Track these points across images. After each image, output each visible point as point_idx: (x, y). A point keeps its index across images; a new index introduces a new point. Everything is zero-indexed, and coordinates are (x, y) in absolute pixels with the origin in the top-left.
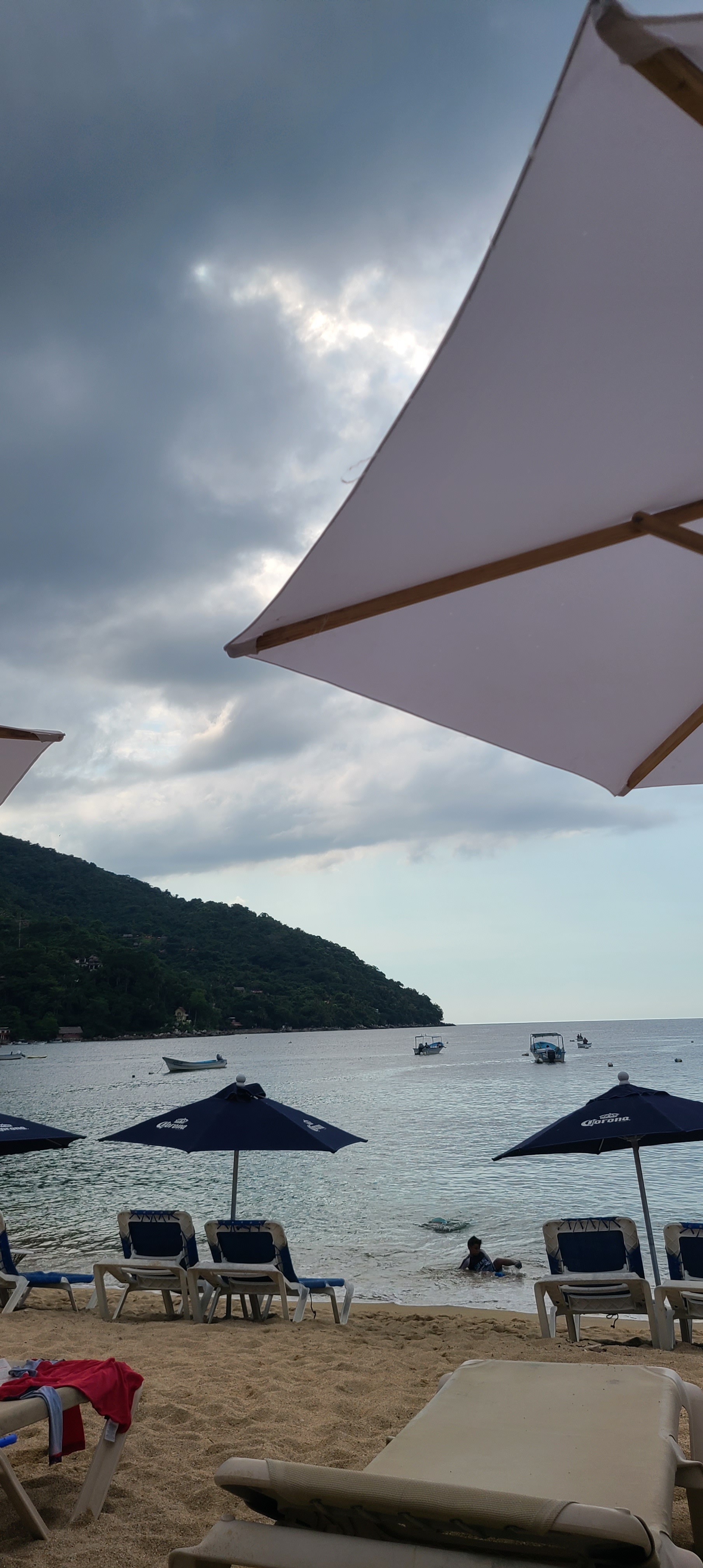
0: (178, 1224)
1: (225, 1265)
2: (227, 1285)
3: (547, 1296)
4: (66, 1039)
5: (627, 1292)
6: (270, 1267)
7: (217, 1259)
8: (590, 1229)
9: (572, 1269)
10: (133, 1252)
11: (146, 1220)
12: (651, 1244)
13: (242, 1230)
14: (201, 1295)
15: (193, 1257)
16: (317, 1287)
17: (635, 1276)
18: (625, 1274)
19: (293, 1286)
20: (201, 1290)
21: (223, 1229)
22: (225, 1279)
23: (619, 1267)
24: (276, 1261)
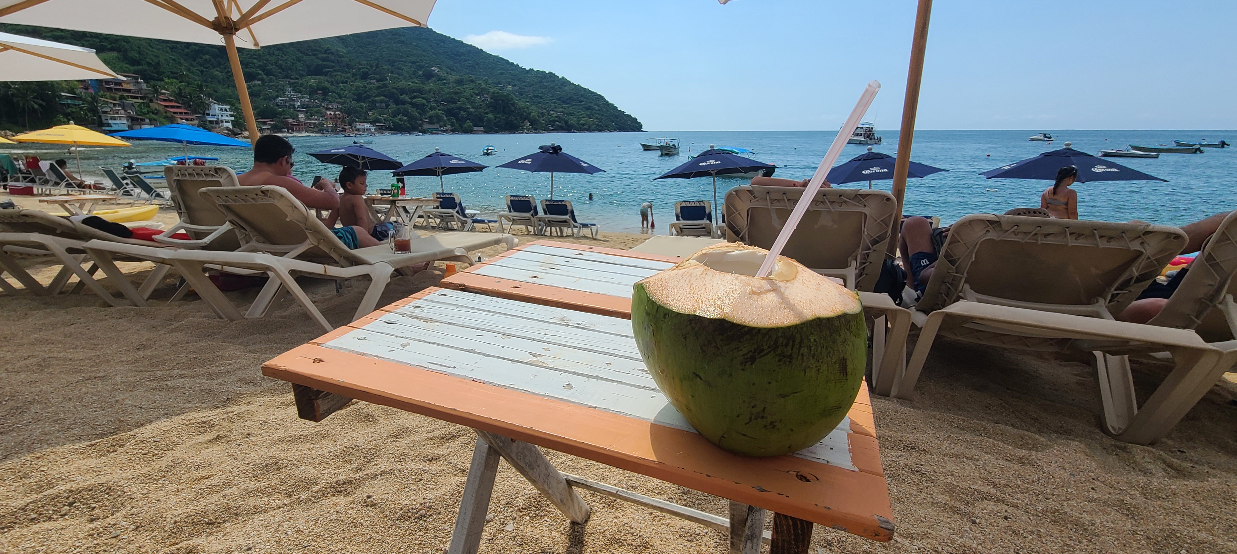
0: (529, 201)
1: (548, 216)
2: (550, 223)
3: (673, 228)
4: (476, 132)
5: (704, 228)
6: (567, 217)
7: (545, 213)
8: (693, 205)
9: (684, 219)
10: (512, 210)
11: (517, 199)
12: (716, 211)
13: (555, 203)
14: (540, 227)
15: (536, 213)
16: (585, 226)
17: (708, 222)
18: (705, 221)
19: (576, 224)
20: (540, 225)
21: (548, 203)
22: (549, 221)
23: (703, 219)
24: (569, 215)
